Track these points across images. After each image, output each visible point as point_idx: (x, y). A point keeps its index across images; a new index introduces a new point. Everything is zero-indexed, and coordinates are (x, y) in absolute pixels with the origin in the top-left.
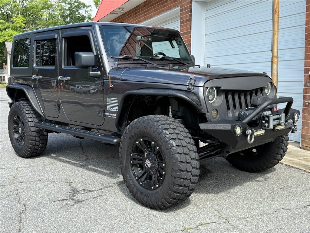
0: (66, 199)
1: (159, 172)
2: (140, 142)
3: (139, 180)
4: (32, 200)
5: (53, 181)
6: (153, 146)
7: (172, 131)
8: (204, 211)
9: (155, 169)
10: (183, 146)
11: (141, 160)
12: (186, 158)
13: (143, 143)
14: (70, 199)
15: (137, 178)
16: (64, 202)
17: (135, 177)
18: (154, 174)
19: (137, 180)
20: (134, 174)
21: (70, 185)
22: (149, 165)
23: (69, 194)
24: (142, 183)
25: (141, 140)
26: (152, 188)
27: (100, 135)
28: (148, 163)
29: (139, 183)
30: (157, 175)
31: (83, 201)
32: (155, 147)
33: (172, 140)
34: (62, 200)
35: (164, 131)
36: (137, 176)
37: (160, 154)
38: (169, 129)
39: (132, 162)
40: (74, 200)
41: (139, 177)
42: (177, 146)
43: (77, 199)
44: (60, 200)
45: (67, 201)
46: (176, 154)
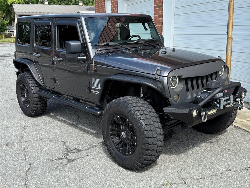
0: (61, 158)
1: (132, 142)
2: (117, 118)
3: (117, 147)
4: (35, 159)
5: (52, 141)
6: (127, 123)
7: (142, 112)
8: (167, 171)
9: (129, 140)
10: (151, 125)
11: (118, 131)
12: (153, 134)
13: (119, 119)
14: (64, 158)
15: (115, 145)
16: (60, 161)
17: (114, 144)
18: (129, 144)
19: (116, 146)
20: (113, 142)
21: (65, 144)
22: (125, 136)
23: (64, 153)
24: (119, 149)
25: (118, 116)
26: (127, 154)
27: (87, 107)
28: (124, 135)
29: (117, 148)
30: (131, 144)
31: (74, 160)
32: (129, 124)
33: (142, 120)
34: (58, 159)
35: (136, 113)
36: (115, 143)
37: (133, 129)
38: (139, 110)
39: (111, 132)
40: (67, 159)
41: (117, 144)
42: (145, 125)
43: (70, 158)
44: (57, 159)
45: (62, 160)
46: (145, 132)
